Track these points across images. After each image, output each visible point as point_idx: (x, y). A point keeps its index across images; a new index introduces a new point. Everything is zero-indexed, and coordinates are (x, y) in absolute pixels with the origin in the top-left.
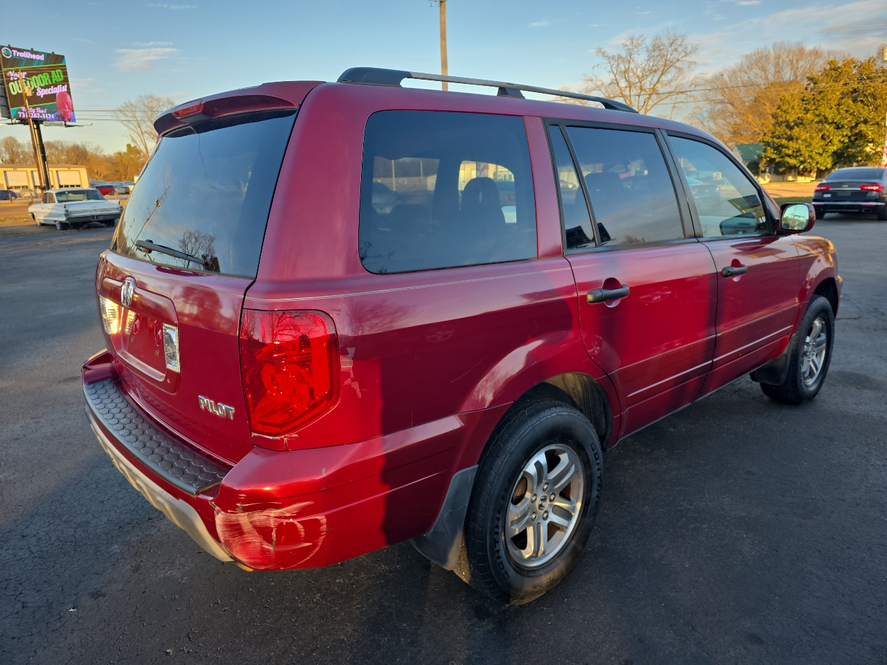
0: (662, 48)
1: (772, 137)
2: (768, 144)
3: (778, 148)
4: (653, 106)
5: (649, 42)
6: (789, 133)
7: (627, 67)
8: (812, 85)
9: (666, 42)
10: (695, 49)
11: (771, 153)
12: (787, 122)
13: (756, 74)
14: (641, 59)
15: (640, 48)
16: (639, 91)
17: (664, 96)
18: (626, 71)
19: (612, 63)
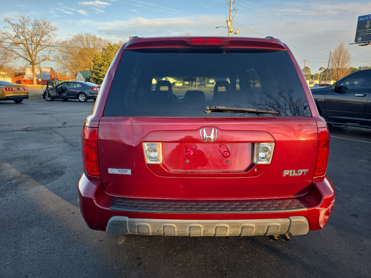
0: (39, 25)
1: (94, 69)
2: (92, 72)
3: (96, 74)
4: (39, 51)
5: (32, 21)
6: (100, 68)
7: (23, 30)
8: (104, 51)
9: (41, 23)
10: (55, 29)
11: (94, 75)
12: (98, 64)
13: (80, 43)
14: (29, 28)
15: (28, 23)
16: (31, 43)
17: (44, 47)
18: (23, 32)
19: (14, 27)
